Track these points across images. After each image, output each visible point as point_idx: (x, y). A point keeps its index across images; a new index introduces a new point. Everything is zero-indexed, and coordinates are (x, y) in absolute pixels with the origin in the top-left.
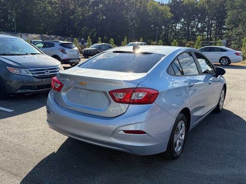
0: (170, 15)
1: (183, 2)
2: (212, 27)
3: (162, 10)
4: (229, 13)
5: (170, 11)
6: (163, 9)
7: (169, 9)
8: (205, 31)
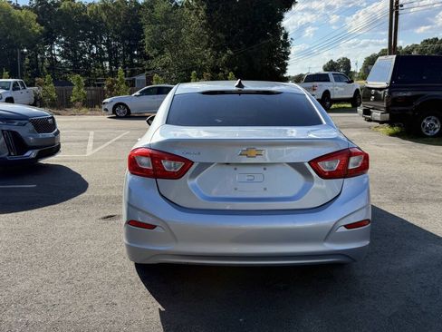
0: (37, 28)
1: (58, 5)
2: (117, 52)
3: (20, 17)
4: (147, 30)
5: (37, 21)
6: (23, 16)
7: (33, 16)
8: (106, 60)
